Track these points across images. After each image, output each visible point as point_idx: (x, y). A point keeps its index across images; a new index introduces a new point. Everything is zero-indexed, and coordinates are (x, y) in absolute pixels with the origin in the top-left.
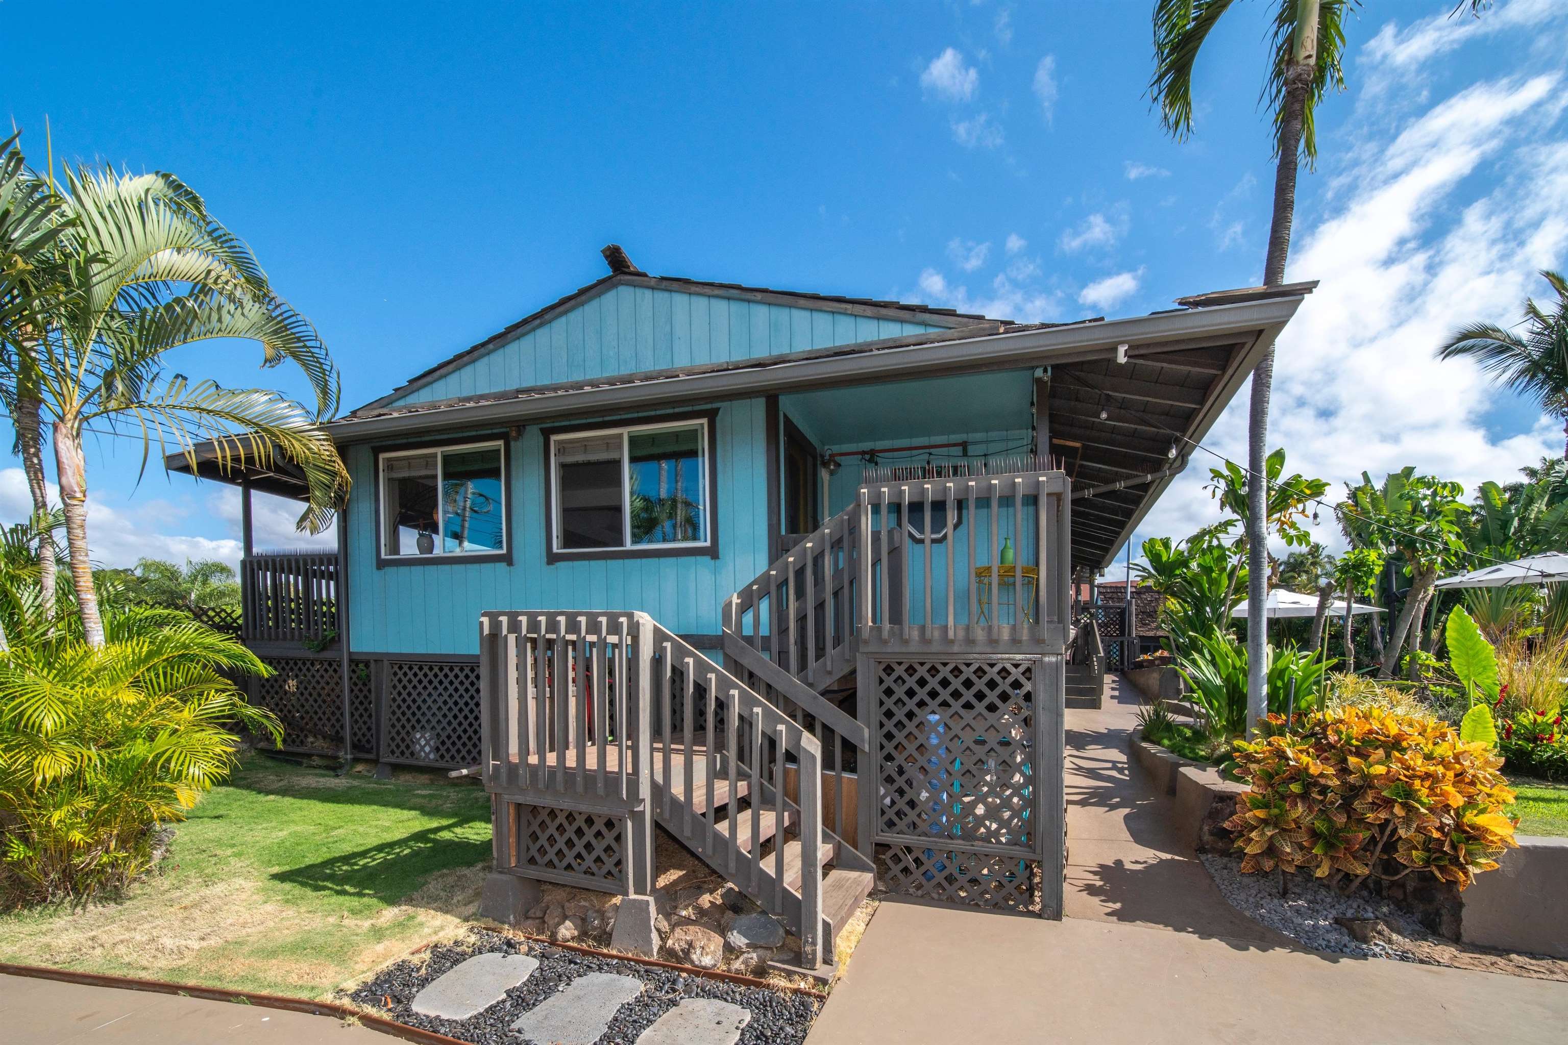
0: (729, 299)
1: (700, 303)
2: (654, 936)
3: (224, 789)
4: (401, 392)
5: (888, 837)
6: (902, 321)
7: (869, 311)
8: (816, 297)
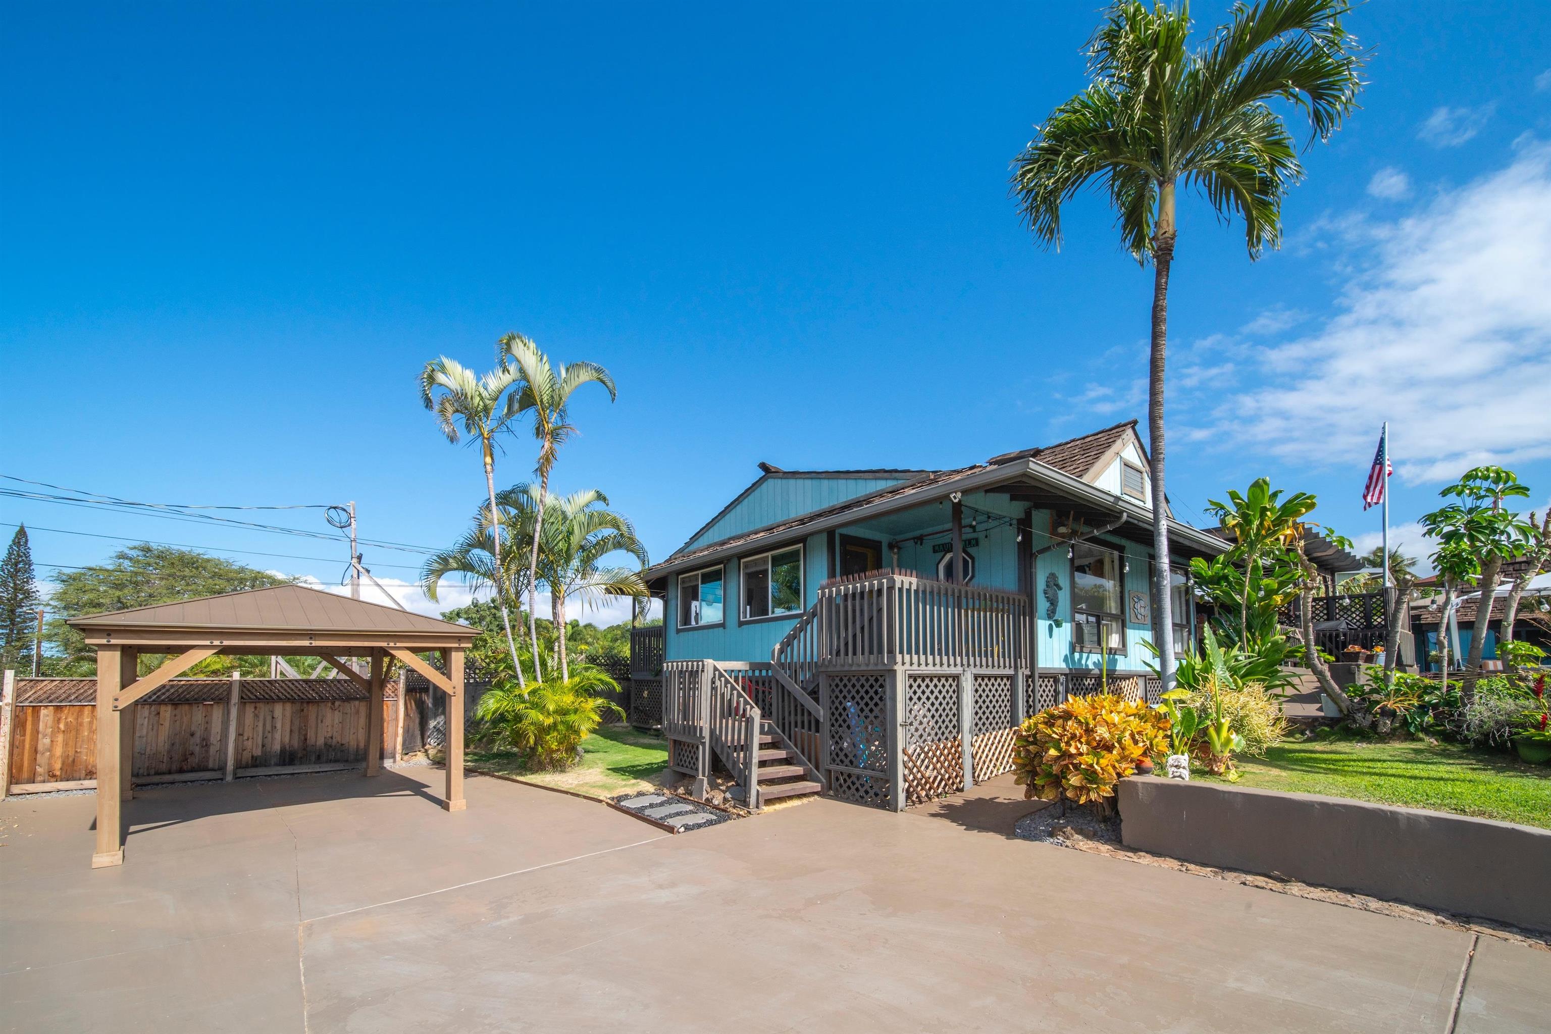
0: (812, 479)
1: (800, 482)
2: (704, 793)
3: (594, 736)
4: (687, 545)
5: (833, 767)
6: (886, 479)
7: (871, 475)
8: (848, 472)
